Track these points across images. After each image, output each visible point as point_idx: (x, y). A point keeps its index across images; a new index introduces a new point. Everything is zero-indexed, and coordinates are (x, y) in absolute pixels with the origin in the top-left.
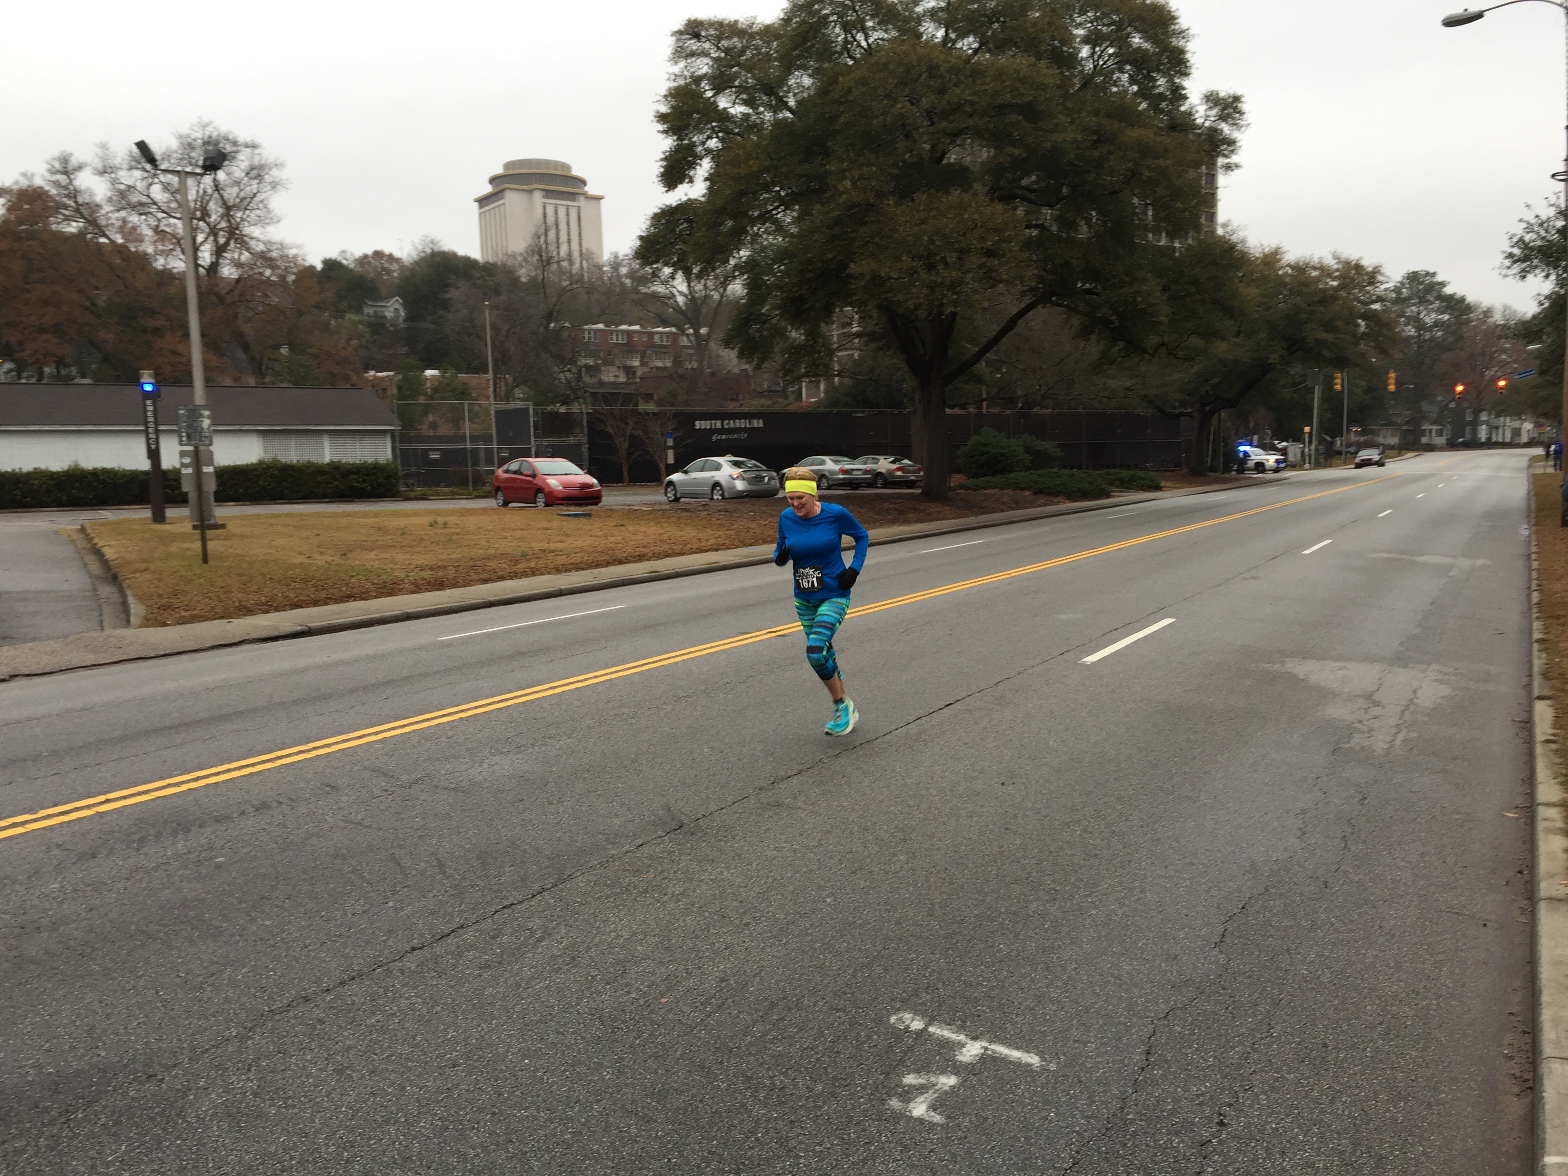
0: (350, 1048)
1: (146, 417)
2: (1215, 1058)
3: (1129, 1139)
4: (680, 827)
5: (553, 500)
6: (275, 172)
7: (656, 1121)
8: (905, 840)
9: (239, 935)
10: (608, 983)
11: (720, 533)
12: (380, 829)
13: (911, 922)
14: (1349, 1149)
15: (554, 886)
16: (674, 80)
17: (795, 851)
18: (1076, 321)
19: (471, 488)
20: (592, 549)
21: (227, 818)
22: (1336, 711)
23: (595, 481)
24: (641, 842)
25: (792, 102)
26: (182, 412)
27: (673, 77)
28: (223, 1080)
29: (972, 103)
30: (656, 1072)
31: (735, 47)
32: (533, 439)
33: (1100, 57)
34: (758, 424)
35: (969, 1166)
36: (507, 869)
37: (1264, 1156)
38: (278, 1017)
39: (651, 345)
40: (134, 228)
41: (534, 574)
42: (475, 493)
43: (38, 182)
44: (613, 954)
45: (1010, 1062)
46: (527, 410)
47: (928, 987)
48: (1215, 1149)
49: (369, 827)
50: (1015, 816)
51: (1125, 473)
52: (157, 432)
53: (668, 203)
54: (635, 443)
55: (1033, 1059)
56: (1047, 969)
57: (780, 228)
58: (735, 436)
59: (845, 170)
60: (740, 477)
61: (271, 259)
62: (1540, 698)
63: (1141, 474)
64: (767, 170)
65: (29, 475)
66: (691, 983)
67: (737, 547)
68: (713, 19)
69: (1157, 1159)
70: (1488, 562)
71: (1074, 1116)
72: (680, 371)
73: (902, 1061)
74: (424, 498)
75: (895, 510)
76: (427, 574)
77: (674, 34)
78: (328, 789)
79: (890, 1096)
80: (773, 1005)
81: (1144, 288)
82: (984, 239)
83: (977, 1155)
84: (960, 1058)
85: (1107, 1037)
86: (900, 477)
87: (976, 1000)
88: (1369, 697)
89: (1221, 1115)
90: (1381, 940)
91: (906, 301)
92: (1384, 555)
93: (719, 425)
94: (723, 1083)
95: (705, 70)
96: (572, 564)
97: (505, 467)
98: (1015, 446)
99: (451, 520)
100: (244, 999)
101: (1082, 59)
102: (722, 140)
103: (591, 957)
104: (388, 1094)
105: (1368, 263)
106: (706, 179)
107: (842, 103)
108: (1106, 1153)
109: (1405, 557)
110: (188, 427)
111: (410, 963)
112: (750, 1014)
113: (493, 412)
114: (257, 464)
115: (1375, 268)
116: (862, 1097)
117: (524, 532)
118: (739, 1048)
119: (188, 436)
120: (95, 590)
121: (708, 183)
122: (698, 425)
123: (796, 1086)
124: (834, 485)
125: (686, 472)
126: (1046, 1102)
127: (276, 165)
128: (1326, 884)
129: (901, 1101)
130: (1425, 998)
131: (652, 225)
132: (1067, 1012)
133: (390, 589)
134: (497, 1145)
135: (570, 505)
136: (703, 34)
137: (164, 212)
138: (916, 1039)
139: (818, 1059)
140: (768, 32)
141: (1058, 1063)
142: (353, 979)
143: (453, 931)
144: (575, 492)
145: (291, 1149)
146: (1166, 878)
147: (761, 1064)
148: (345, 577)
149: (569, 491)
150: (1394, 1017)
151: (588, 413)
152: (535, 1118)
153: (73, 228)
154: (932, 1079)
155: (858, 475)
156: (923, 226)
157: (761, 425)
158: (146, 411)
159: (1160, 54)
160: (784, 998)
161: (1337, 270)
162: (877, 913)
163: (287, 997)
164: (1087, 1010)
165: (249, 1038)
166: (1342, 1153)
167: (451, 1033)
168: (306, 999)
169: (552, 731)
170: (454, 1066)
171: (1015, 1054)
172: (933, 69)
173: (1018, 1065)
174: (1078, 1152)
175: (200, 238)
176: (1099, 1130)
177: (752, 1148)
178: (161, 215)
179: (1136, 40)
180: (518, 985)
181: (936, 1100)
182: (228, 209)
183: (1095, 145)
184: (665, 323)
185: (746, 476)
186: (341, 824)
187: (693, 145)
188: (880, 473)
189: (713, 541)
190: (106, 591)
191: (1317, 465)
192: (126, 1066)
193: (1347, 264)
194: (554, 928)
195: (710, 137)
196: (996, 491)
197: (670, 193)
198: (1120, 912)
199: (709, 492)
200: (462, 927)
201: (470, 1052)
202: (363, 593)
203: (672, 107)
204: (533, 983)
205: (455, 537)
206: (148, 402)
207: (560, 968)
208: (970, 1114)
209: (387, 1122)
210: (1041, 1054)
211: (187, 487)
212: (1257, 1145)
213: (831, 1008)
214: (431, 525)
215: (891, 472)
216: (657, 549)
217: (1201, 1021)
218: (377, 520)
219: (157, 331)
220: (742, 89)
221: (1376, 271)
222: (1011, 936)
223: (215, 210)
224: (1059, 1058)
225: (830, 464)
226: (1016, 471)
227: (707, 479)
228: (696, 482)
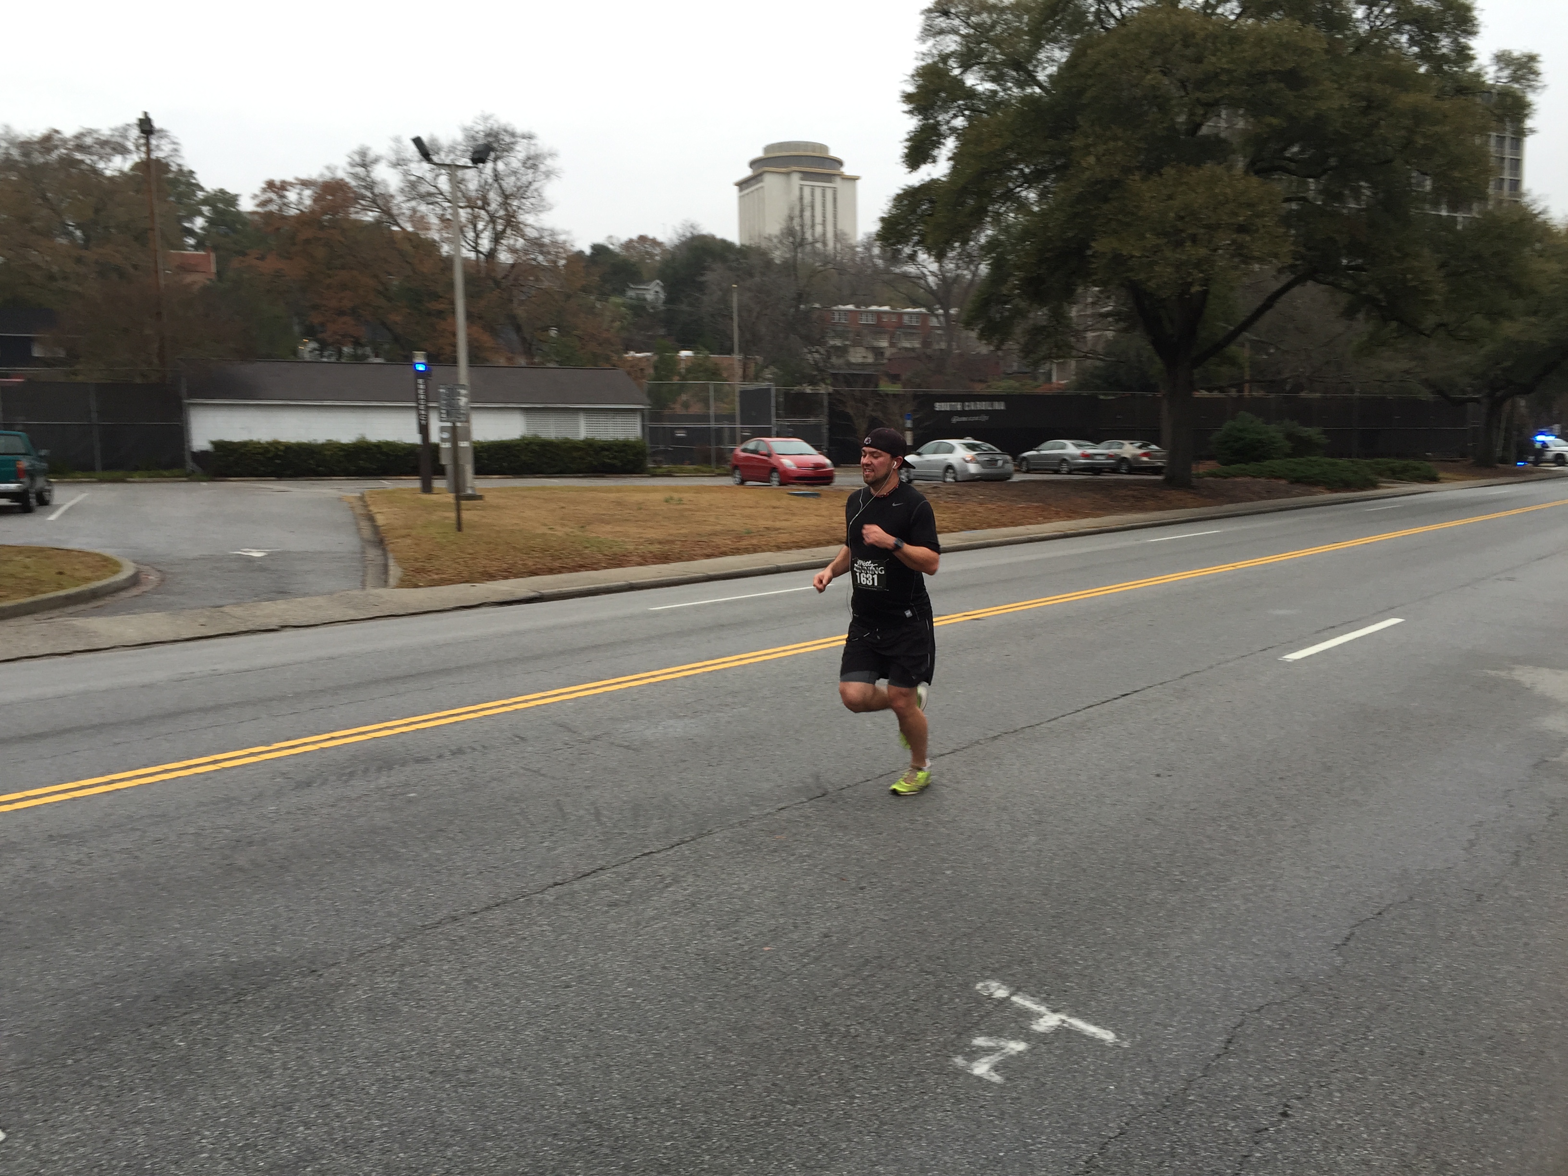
0: (482, 963)
1: (418, 394)
2: (1298, 1052)
3: (1183, 1118)
4: (824, 795)
5: (787, 479)
6: (549, 162)
7: (731, 1052)
8: (1039, 823)
9: (414, 861)
10: (720, 929)
11: (945, 516)
12: (553, 778)
13: (1023, 899)
14: (1413, 1152)
15: (693, 839)
16: (923, 60)
17: (928, 824)
18: (1341, 299)
19: (714, 465)
20: (814, 528)
21: (425, 760)
22: (1554, 723)
23: (828, 461)
24: (783, 805)
25: (1041, 76)
26: (441, 390)
27: (921, 56)
28: (370, 980)
29: (1228, 71)
30: (742, 1010)
31: (985, 23)
32: (774, 419)
33: (1377, 17)
34: (1000, 406)
35: (1015, 1124)
36: (655, 821)
37: (1321, 1148)
38: (427, 932)
39: (900, 325)
40: (422, 217)
41: (755, 551)
42: (718, 471)
43: (341, 174)
44: (730, 903)
45: (1085, 1036)
46: (769, 391)
47: (1023, 960)
48: (1269, 1138)
49: (543, 775)
50: (1161, 807)
51: (1397, 463)
52: (428, 408)
53: (910, 184)
55: (1109, 1036)
56: (1149, 954)
57: (1022, 206)
58: (976, 418)
59: (1090, 145)
60: (973, 460)
61: (542, 245)
63: (1416, 464)
64: (1010, 147)
65: (323, 445)
66: (795, 936)
67: (961, 530)
69: (1205, 1139)
71: (1133, 1091)
72: (929, 351)
73: (977, 1024)
74: (669, 474)
75: (1133, 497)
76: (655, 548)
77: (923, 13)
78: (517, 739)
79: (956, 1053)
80: (867, 962)
81: (1416, 264)
82: (1236, 215)
83: (1026, 1115)
84: (1035, 1027)
85: (1190, 1023)
86: (1146, 462)
87: (1065, 977)
89: (1287, 1106)
90: (1522, 956)
91: (1149, 280)
93: (959, 406)
94: (802, 1025)
95: (953, 47)
96: (794, 542)
97: (743, 446)
98: (1274, 432)
99: (686, 496)
100: (403, 915)
101: (1358, 20)
102: (969, 118)
103: (710, 905)
104: (505, 1005)
106: (950, 159)
107: (1090, 76)
108: (1157, 1128)
110: (447, 405)
111: (550, 896)
112: (843, 968)
113: (737, 394)
114: (517, 440)
116: (928, 1052)
117: (754, 511)
118: (824, 997)
119: (448, 414)
120: (364, 552)
121: (952, 162)
122: (939, 406)
123: (868, 1035)
124: (1075, 470)
125: (919, 454)
126: (1110, 1076)
127: (550, 155)
128: (1479, 898)
129: (966, 1060)
130: (1550, 1018)
131: (895, 206)
132: (1156, 996)
133: (618, 561)
134: (587, 1057)
135: (802, 484)
136: (953, 11)
137: (449, 201)
138: (996, 1006)
139: (896, 1014)
140: (1019, 7)
141: (1132, 1042)
142: (497, 905)
143: (594, 872)
144: (809, 472)
145: (414, 1042)
146: (1304, 878)
147: (841, 1014)
148: (580, 548)
149: (802, 471)
150: (1510, 1033)
151: (829, 394)
152: (626, 1038)
153: (370, 217)
154: (1002, 1043)
155: (1101, 460)
156: (1171, 202)
157: (1002, 408)
158: (417, 389)
159: (1445, 12)
160: (880, 957)
162: (991, 889)
163: (440, 916)
164: (1178, 996)
165: (401, 947)
166: (1404, 1154)
167: (571, 959)
168: (455, 919)
169: (730, 700)
170: (568, 987)
171: (1091, 1029)
172: (1187, 39)
173: (1091, 1039)
174: (1127, 1124)
175: (480, 226)
176: (1155, 1106)
177: (812, 1085)
178: (447, 204)
180: (638, 923)
181: (1000, 1062)
182: (506, 197)
183: (1365, 111)
184: (915, 303)
185: (979, 459)
186: (522, 771)
187: (938, 123)
188: (1125, 458)
190: (373, 553)
192: (295, 961)
194: (683, 877)
195: (955, 116)
196: (1248, 479)
197: (913, 173)
198: (1243, 907)
199: (941, 475)
200: (601, 869)
201: (580, 976)
202: (595, 563)
203: (919, 87)
204: (652, 923)
205: (686, 513)
206: (420, 381)
207: (680, 912)
208: (1028, 1078)
209: (498, 1028)
210: (1117, 1032)
211: (445, 460)
212: (1315, 1138)
213: (922, 971)
214: (667, 501)
215: (1136, 458)
217: (1296, 1018)
218: (617, 495)
219: (440, 314)
220: (990, 65)
222: (1121, 920)
223: (494, 198)
224: (1135, 1037)
225: (1070, 449)
226: (1273, 458)
227: (941, 461)
228: (930, 464)
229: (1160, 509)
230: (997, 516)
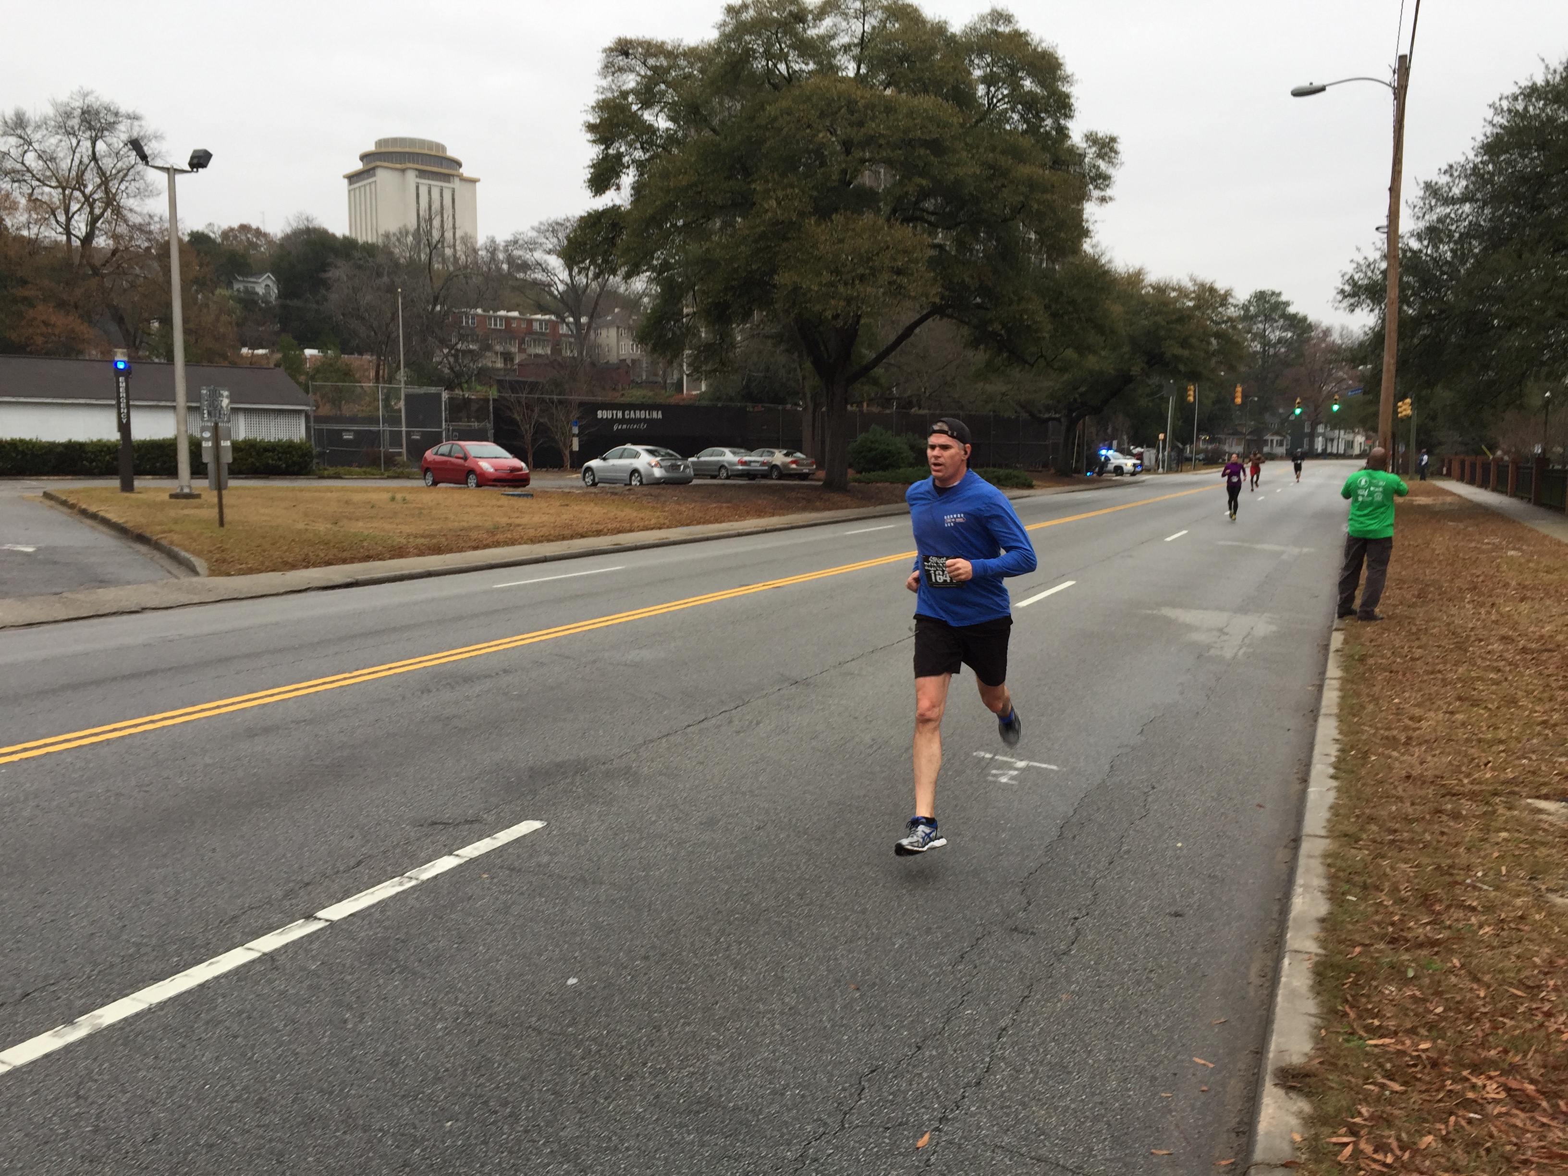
1: (119, 392)
2: (1146, 769)
3: (1110, 791)
4: (796, 683)
5: (484, 481)
10: (812, 739)
11: (656, 514)
12: (600, 681)
18: (965, 331)
19: (384, 468)
22: (1199, 637)
23: (523, 465)
29: (885, 136)
31: (661, 66)
32: (444, 423)
33: (993, 96)
34: (657, 415)
35: (1035, 795)
36: (707, 697)
39: (530, 331)
42: (386, 474)
44: (804, 729)
45: (1042, 768)
46: (439, 395)
48: (1151, 794)
51: (1002, 472)
52: (128, 407)
53: (595, 208)
54: (541, 430)
59: (770, 190)
60: (658, 465)
62: (1336, 630)
63: (1016, 473)
67: (676, 526)
68: (641, 38)
70: (1312, 550)
71: (1080, 783)
72: (559, 359)
73: (986, 766)
74: (338, 477)
75: (802, 499)
76: (420, 541)
77: (605, 51)
79: (987, 776)
81: (1030, 306)
82: (895, 259)
83: (1038, 793)
84: (1016, 766)
85: (1089, 762)
86: (793, 469)
88: (1220, 630)
89: (1152, 785)
90: (1230, 734)
91: (824, 310)
92: (1230, 543)
93: (619, 415)
95: (631, 85)
96: (541, 536)
97: (435, 449)
98: (900, 444)
101: (978, 96)
102: (644, 151)
105: (1221, 286)
106: (631, 187)
107: (768, 129)
108: (1100, 794)
109: (1247, 545)
110: (208, 406)
113: (403, 397)
115: (1226, 292)
119: (210, 414)
120: (130, 548)
121: (634, 191)
122: (600, 414)
124: (733, 475)
125: (604, 459)
126: (1066, 780)
128: (1198, 713)
129: (993, 778)
130: (1254, 754)
133: (399, 552)
135: (502, 486)
136: (629, 49)
137: (38, 180)
138: (990, 760)
140: (692, 54)
144: (507, 474)
146: (1104, 708)
149: (500, 474)
150: (1238, 760)
151: (495, 399)
154: (1006, 772)
155: (756, 467)
156: (841, 245)
157: (660, 417)
158: (117, 387)
159: (1049, 97)
161: (1194, 292)
164: (1075, 753)
170: (758, 763)
171: (1044, 766)
172: (851, 104)
173: (1046, 769)
174: (1086, 794)
175: (74, 207)
176: (1094, 788)
178: (35, 183)
179: (1028, 84)
181: (1010, 778)
182: (105, 179)
183: (991, 178)
184: (544, 310)
185: (664, 464)
187: (619, 155)
188: (775, 465)
189: (653, 521)
190: (145, 548)
191: (1170, 470)
193: (1202, 286)
194: (761, 719)
195: (636, 149)
196: (887, 484)
197: (597, 198)
198: (1081, 721)
199: (627, 478)
203: (601, 119)
205: (422, 511)
206: (121, 379)
207: (779, 734)
208: (1029, 782)
210: (1057, 766)
211: (206, 458)
215: (786, 465)
216: (610, 526)
217: (1136, 758)
220: (667, 105)
221: (1228, 294)
223: (91, 179)
224: (1067, 767)
225: (728, 456)
226: (899, 467)
227: (625, 466)
228: (614, 468)
229: (830, 509)
230: (700, 515)
